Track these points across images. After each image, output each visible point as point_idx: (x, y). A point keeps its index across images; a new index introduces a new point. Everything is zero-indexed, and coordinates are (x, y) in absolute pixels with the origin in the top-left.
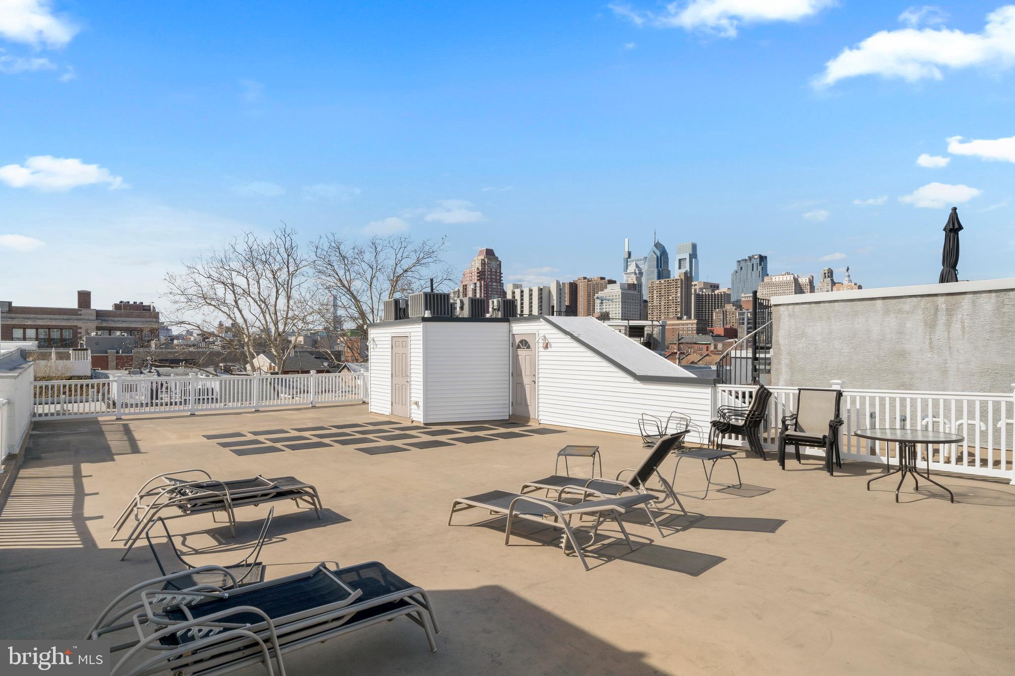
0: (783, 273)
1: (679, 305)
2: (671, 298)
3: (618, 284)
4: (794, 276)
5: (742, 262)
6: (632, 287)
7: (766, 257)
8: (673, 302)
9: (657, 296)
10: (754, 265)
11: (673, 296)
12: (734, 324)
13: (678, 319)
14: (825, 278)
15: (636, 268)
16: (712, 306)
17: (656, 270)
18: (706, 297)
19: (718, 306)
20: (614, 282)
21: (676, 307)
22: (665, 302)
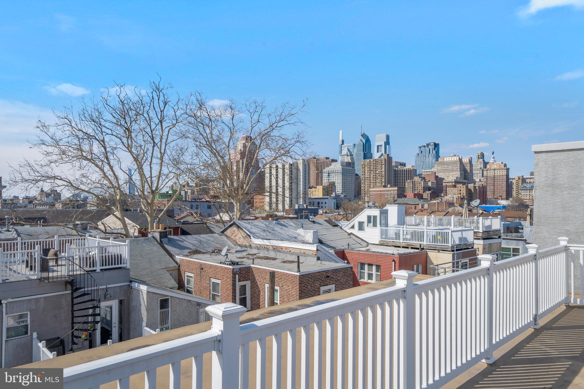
0: (452, 155)
1: (383, 177)
2: (377, 172)
3: (339, 162)
4: (459, 157)
5: (422, 148)
6: (349, 164)
7: (438, 144)
8: (379, 175)
9: (368, 171)
10: (430, 150)
11: (379, 171)
12: (420, 190)
13: (384, 187)
14: (479, 159)
15: (348, 151)
16: (404, 178)
17: (362, 153)
18: (400, 172)
19: (409, 178)
20: (336, 161)
21: (381, 179)
22: (373, 175)
